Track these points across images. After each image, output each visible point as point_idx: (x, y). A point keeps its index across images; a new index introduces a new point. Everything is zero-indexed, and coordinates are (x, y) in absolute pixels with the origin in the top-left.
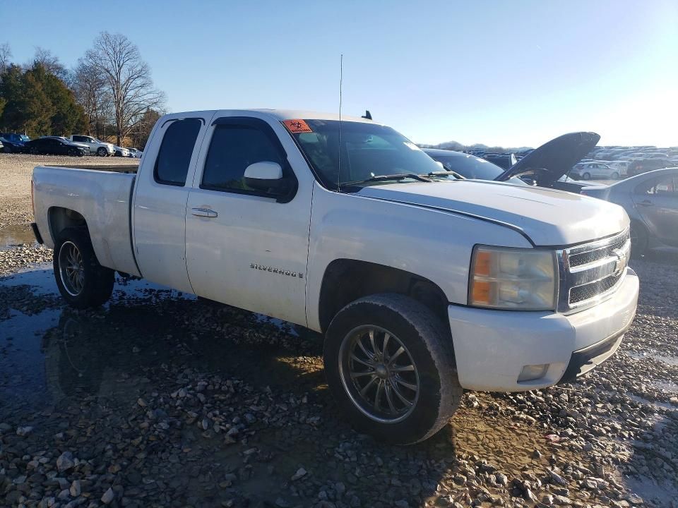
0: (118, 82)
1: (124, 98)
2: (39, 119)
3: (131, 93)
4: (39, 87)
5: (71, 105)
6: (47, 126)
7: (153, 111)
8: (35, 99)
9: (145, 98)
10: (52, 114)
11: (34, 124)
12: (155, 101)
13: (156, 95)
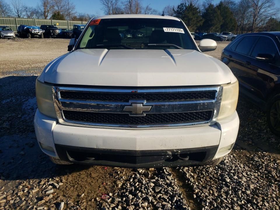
0: (257, 6)
1: (258, 13)
2: (216, 26)
3: (263, 10)
4: (219, 12)
5: (231, 19)
6: (218, 29)
7: (273, 19)
8: (216, 18)
9: (269, 12)
10: (221, 23)
11: (214, 28)
12: (274, 13)
13: (275, 10)
